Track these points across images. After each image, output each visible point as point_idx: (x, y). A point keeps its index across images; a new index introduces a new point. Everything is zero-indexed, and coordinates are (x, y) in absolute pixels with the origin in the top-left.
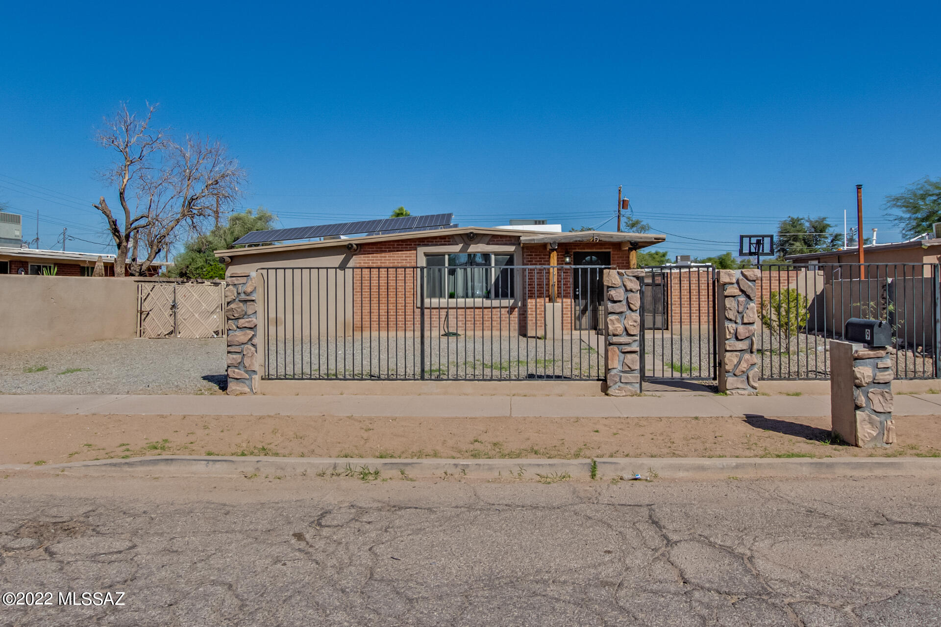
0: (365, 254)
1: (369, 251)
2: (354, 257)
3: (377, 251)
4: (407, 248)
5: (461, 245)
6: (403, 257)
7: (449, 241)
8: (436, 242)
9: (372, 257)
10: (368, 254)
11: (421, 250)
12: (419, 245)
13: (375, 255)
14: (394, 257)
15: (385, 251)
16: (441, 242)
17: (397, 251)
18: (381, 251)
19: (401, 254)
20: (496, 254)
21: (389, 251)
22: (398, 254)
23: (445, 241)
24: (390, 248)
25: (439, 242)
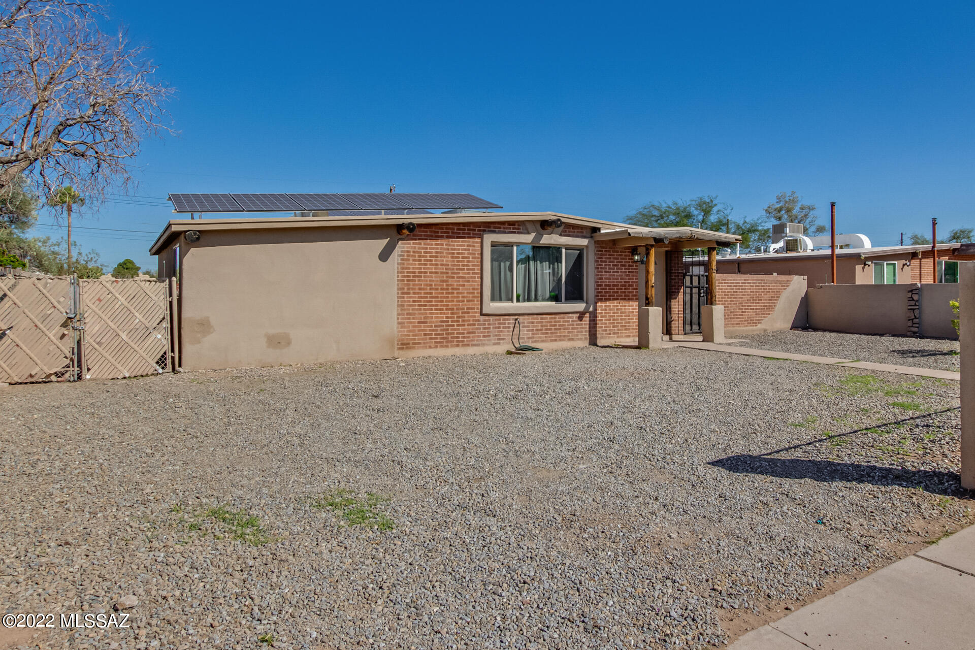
0: (416, 240)
1: (421, 235)
2: (400, 242)
3: (432, 236)
4: (469, 234)
5: (534, 234)
6: (464, 246)
7: (519, 229)
8: (504, 228)
9: (425, 244)
10: (419, 239)
11: (489, 238)
12: (484, 231)
13: (428, 241)
14: (454, 245)
15: (442, 237)
16: (510, 228)
17: (458, 237)
18: (436, 236)
19: (462, 242)
20: (568, 248)
21: (448, 237)
22: (459, 242)
23: (513, 229)
24: (448, 233)
25: (506, 228)
